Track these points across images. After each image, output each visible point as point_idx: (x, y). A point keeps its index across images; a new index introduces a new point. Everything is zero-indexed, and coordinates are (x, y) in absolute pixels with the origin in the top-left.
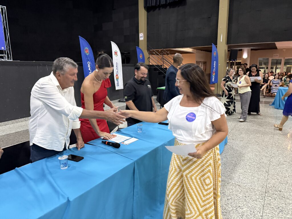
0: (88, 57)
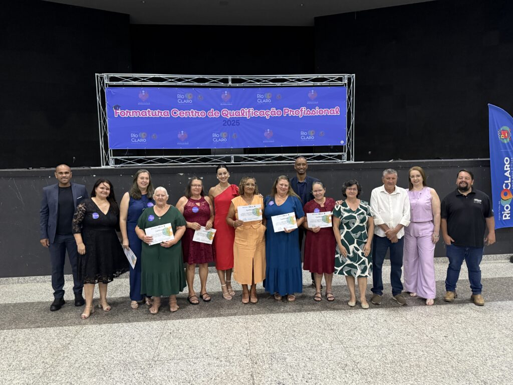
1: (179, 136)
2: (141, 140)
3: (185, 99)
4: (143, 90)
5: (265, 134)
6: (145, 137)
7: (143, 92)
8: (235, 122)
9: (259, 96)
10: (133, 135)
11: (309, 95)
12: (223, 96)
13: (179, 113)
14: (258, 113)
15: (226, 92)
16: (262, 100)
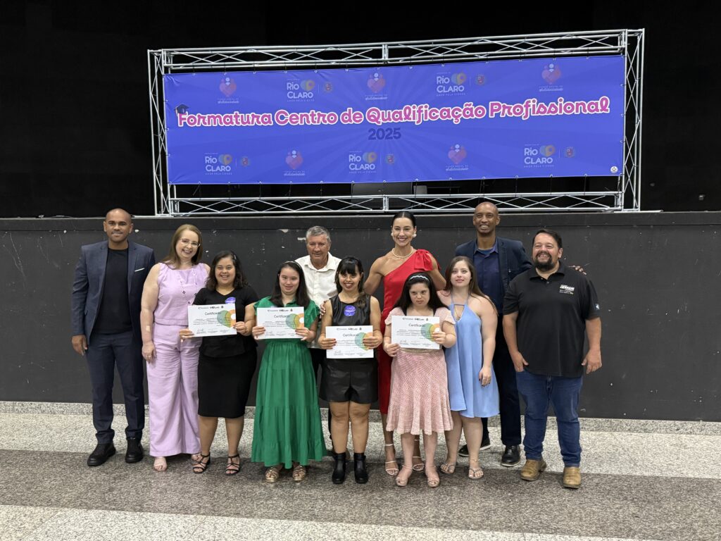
1: (288, 160)
2: (223, 169)
3: (301, 90)
4: (227, 76)
5: (451, 155)
6: (229, 162)
7: (228, 79)
8: (393, 131)
9: (441, 80)
10: (209, 160)
11: (545, 74)
12: (370, 84)
13: (289, 118)
14: (438, 114)
15: (377, 75)
16: (447, 86)
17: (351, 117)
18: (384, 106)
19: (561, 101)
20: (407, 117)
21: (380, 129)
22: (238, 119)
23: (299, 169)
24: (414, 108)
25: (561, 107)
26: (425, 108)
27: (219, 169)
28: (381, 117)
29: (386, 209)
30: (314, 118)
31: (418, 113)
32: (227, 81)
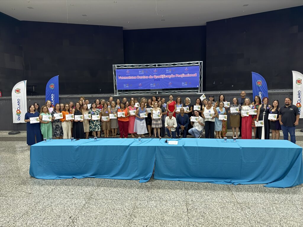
0: (260, 88)
1: (139, 85)
5: (169, 84)
8: (159, 80)
9: (167, 70)
11: (185, 69)
12: (154, 71)
13: (139, 77)
14: (167, 76)
15: (155, 69)
16: (168, 72)
17: (151, 77)
18: (157, 75)
19: (188, 74)
20: (161, 77)
21: (156, 79)
22: (130, 78)
23: (141, 87)
24: (162, 75)
25: (188, 75)
26: (164, 75)
27: (126, 87)
28: (156, 77)
29: (157, 94)
30: (144, 77)
31: (163, 76)
32: (128, 71)
